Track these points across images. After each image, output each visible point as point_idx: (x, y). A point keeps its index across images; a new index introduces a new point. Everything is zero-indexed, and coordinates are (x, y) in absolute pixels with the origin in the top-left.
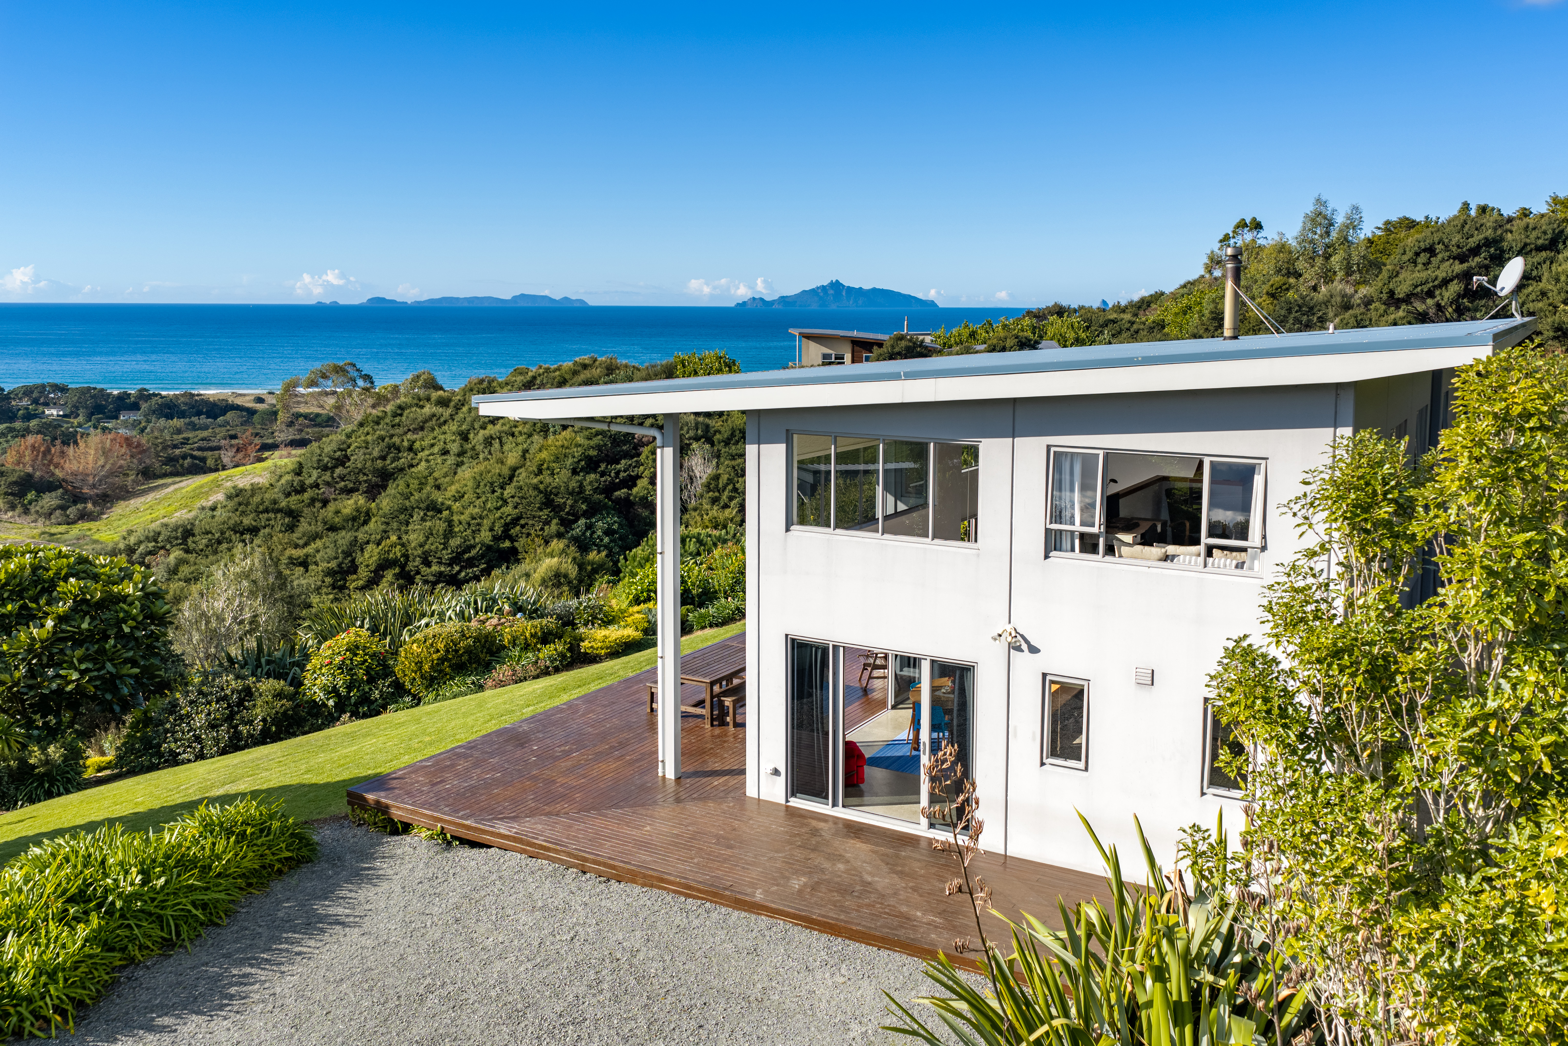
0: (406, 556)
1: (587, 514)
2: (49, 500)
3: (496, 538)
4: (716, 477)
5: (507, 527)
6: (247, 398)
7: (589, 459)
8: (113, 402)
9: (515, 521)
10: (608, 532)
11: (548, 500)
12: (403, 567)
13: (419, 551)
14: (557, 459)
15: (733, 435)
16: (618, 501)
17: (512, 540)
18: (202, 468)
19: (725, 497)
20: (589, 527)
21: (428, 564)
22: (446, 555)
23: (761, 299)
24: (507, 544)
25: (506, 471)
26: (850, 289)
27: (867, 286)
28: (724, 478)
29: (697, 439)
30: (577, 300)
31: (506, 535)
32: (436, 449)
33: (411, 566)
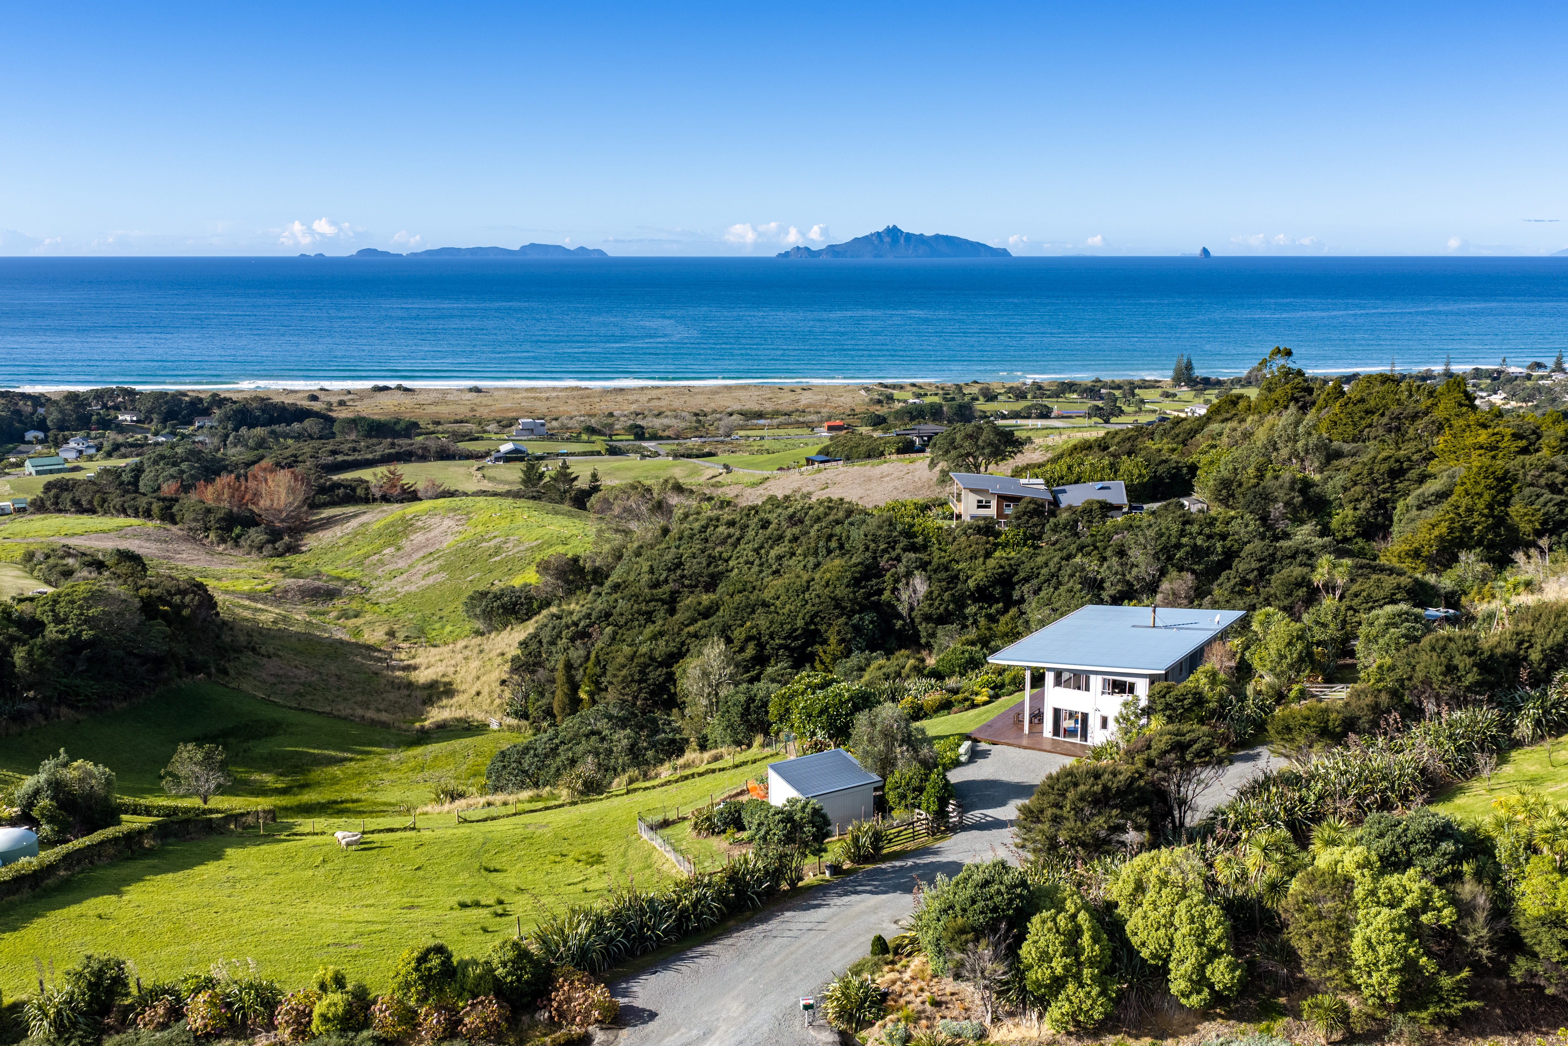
0: (760, 634)
1: (860, 612)
2: (256, 535)
3: (806, 624)
4: (931, 593)
5: (813, 617)
6: (300, 395)
7: (855, 578)
8: (186, 408)
9: (816, 615)
10: (871, 622)
11: (837, 603)
12: (759, 639)
13: (768, 632)
14: (838, 579)
15: (938, 567)
16: (873, 602)
17: (815, 624)
18: (353, 497)
19: (936, 603)
20: (861, 619)
21: (773, 639)
22: (784, 634)
23: (807, 249)
24: (813, 627)
25: (805, 584)
26: (909, 237)
27: (929, 233)
28: (936, 593)
29: (917, 568)
30: (595, 250)
31: (812, 622)
32: (741, 560)
33: (763, 639)
